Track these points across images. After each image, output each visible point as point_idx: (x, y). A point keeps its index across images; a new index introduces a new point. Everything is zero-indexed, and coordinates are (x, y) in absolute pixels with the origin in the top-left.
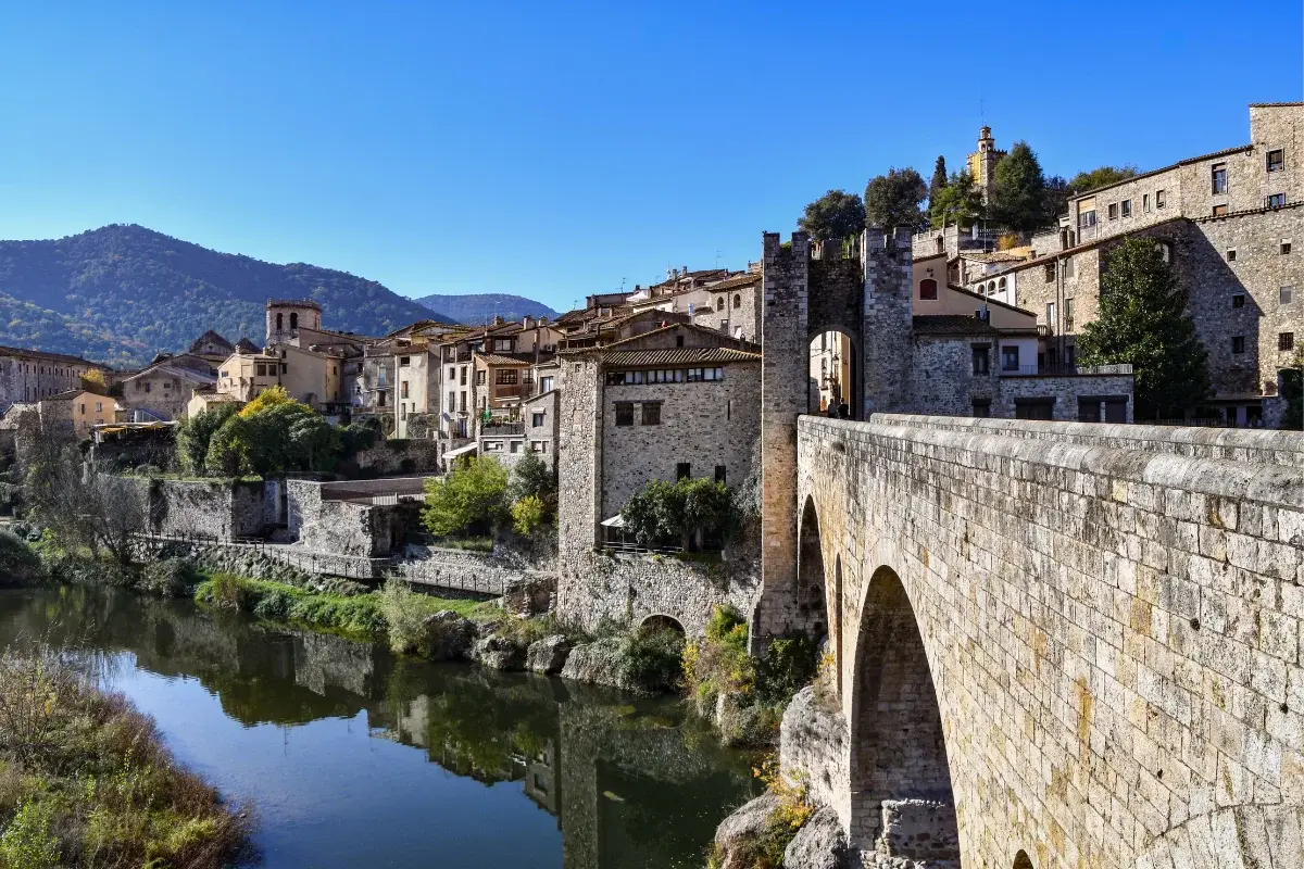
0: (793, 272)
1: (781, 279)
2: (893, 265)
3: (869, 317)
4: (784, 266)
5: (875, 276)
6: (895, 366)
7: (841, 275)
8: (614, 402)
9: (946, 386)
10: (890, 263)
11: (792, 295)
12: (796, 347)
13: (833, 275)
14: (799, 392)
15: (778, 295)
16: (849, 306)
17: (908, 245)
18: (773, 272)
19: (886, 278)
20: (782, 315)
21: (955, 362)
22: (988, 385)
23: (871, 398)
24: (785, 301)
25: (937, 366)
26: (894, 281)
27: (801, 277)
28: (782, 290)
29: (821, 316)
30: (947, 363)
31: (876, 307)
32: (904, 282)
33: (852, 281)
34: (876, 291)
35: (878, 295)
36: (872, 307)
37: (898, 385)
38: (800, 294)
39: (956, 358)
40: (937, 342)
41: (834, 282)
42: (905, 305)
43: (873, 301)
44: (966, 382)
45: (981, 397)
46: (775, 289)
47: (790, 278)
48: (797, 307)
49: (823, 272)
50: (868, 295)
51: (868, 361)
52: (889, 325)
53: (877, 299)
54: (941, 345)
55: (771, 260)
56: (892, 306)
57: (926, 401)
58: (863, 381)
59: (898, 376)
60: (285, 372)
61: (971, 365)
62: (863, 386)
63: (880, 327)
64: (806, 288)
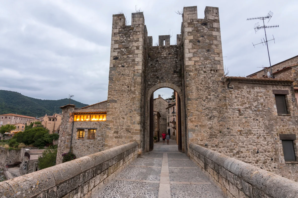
0: (131, 38)
1: (123, 42)
2: (205, 30)
3: (188, 66)
4: (125, 34)
5: (192, 37)
6: (212, 105)
7: (169, 54)
8: (77, 128)
9: (256, 123)
10: (203, 29)
11: (130, 52)
12: (133, 89)
13: (164, 54)
14: (134, 123)
15: (122, 53)
16: (175, 72)
17: (216, 18)
18: (118, 38)
19: (200, 39)
20: (123, 66)
21: (262, 104)
22: (290, 123)
23: (193, 131)
24: (125, 56)
25: (247, 106)
26: (207, 41)
27: (137, 41)
28: (123, 50)
29: (158, 78)
30: (255, 104)
31: (194, 59)
32: (215, 42)
33: (177, 58)
34: (193, 48)
35: (195, 50)
36: (190, 59)
37: (216, 119)
38: (136, 52)
39: (262, 100)
40: (245, 87)
41: (165, 58)
42: (217, 58)
43: (191, 55)
44: (273, 120)
45: (287, 133)
46: (119, 48)
47: (130, 41)
48: (134, 60)
49: (159, 53)
50: (186, 51)
51: (189, 99)
52: (205, 72)
53: (194, 53)
54: (248, 90)
55: (117, 31)
56: (206, 59)
57: (241, 134)
58: (186, 117)
59: (215, 113)
60: (56, 120)
61: (275, 106)
62: (186, 120)
63: (198, 74)
64: (141, 48)
